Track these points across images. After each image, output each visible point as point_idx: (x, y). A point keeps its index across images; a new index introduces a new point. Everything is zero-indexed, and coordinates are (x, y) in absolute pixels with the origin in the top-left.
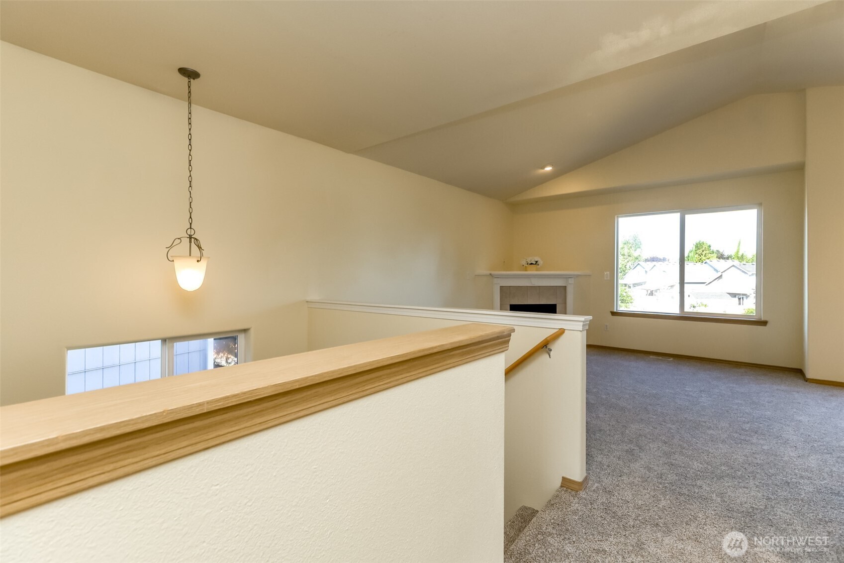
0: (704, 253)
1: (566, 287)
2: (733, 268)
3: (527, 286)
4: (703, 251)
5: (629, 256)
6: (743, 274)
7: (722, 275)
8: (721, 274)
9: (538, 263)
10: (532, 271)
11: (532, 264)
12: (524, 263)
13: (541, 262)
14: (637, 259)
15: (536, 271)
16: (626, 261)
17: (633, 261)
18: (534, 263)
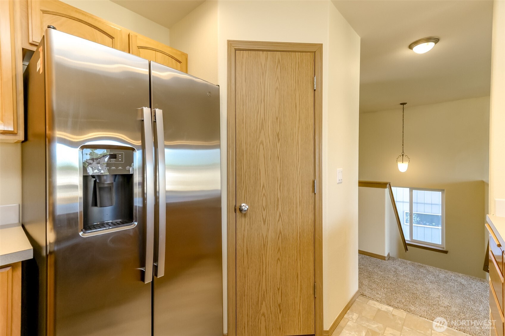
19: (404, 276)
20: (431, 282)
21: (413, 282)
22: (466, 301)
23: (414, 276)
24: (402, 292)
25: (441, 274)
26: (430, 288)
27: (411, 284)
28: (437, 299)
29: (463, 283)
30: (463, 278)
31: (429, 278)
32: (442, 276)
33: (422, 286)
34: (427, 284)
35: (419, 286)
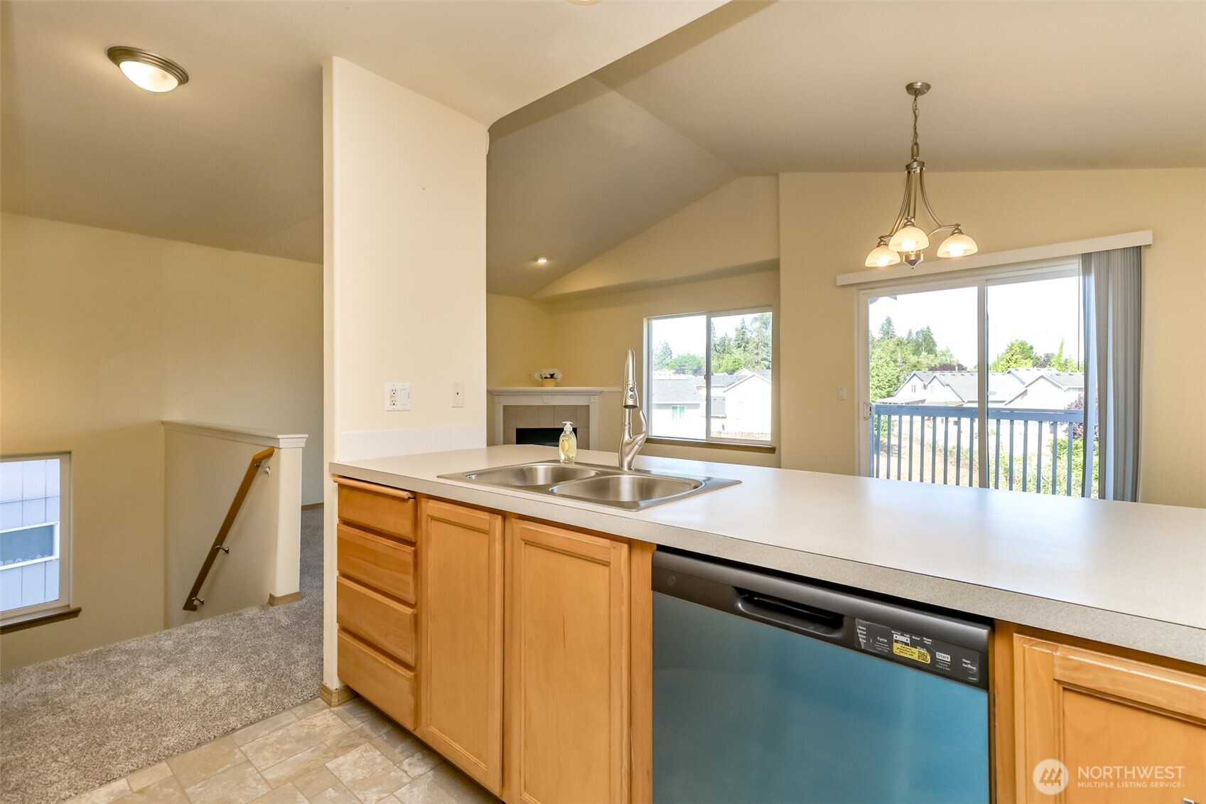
0: (1014, 358)
1: (588, 406)
2: (1041, 379)
3: (539, 406)
4: (1012, 355)
5: (903, 362)
6: (1054, 388)
7: (1026, 391)
8: (1025, 389)
9: (555, 376)
10: (549, 387)
11: (546, 378)
12: (537, 376)
13: (559, 375)
14: (915, 366)
15: (555, 386)
16: (899, 369)
17: (909, 370)
18: (549, 376)
19: (83, 694)
20: (158, 670)
21: (118, 695)
22: (245, 660)
23: (109, 681)
24: (114, 730)
25: (162, 643)
26: (169, 680)
27: (119, 702)
28: (199, 691)
29: (215, 635)
30: (207, 628)
31: (146, 665)
32: (168, 644)
33: (147, 688)
34: (153, 677)
35: (144, 694)
